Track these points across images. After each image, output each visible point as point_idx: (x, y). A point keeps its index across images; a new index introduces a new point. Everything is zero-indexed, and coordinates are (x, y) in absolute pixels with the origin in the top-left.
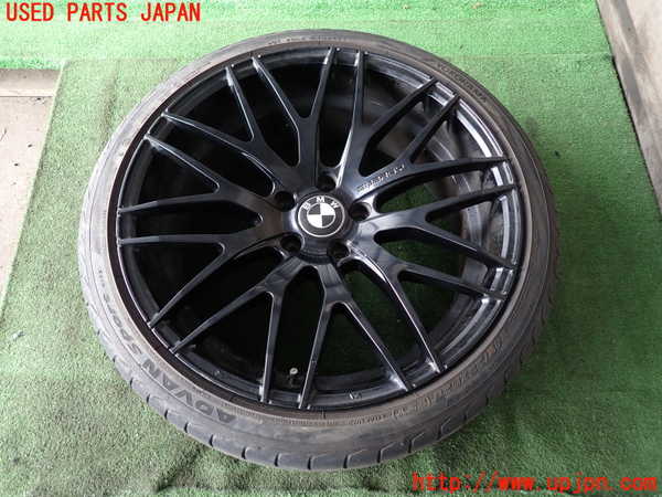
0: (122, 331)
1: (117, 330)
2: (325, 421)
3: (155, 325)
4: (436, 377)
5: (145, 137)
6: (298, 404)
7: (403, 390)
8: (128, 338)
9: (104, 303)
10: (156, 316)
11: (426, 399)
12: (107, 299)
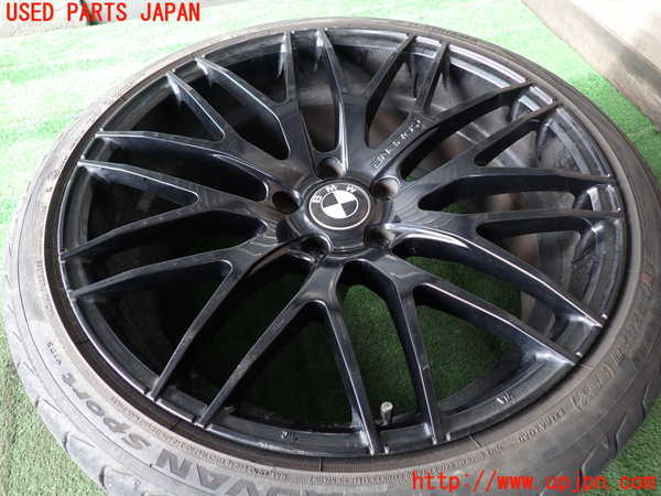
0: (107, 421)
1: (98, 421)
2: (484, 449)
3: (161, 394)
4: (600, 335)
5: (79, 164)
6: (430, 440)
7: (568, 365)
8: (120, 428)
9: (66, 388)
10: (157, 382)
11: (603, 366)
12: (69, 380)
